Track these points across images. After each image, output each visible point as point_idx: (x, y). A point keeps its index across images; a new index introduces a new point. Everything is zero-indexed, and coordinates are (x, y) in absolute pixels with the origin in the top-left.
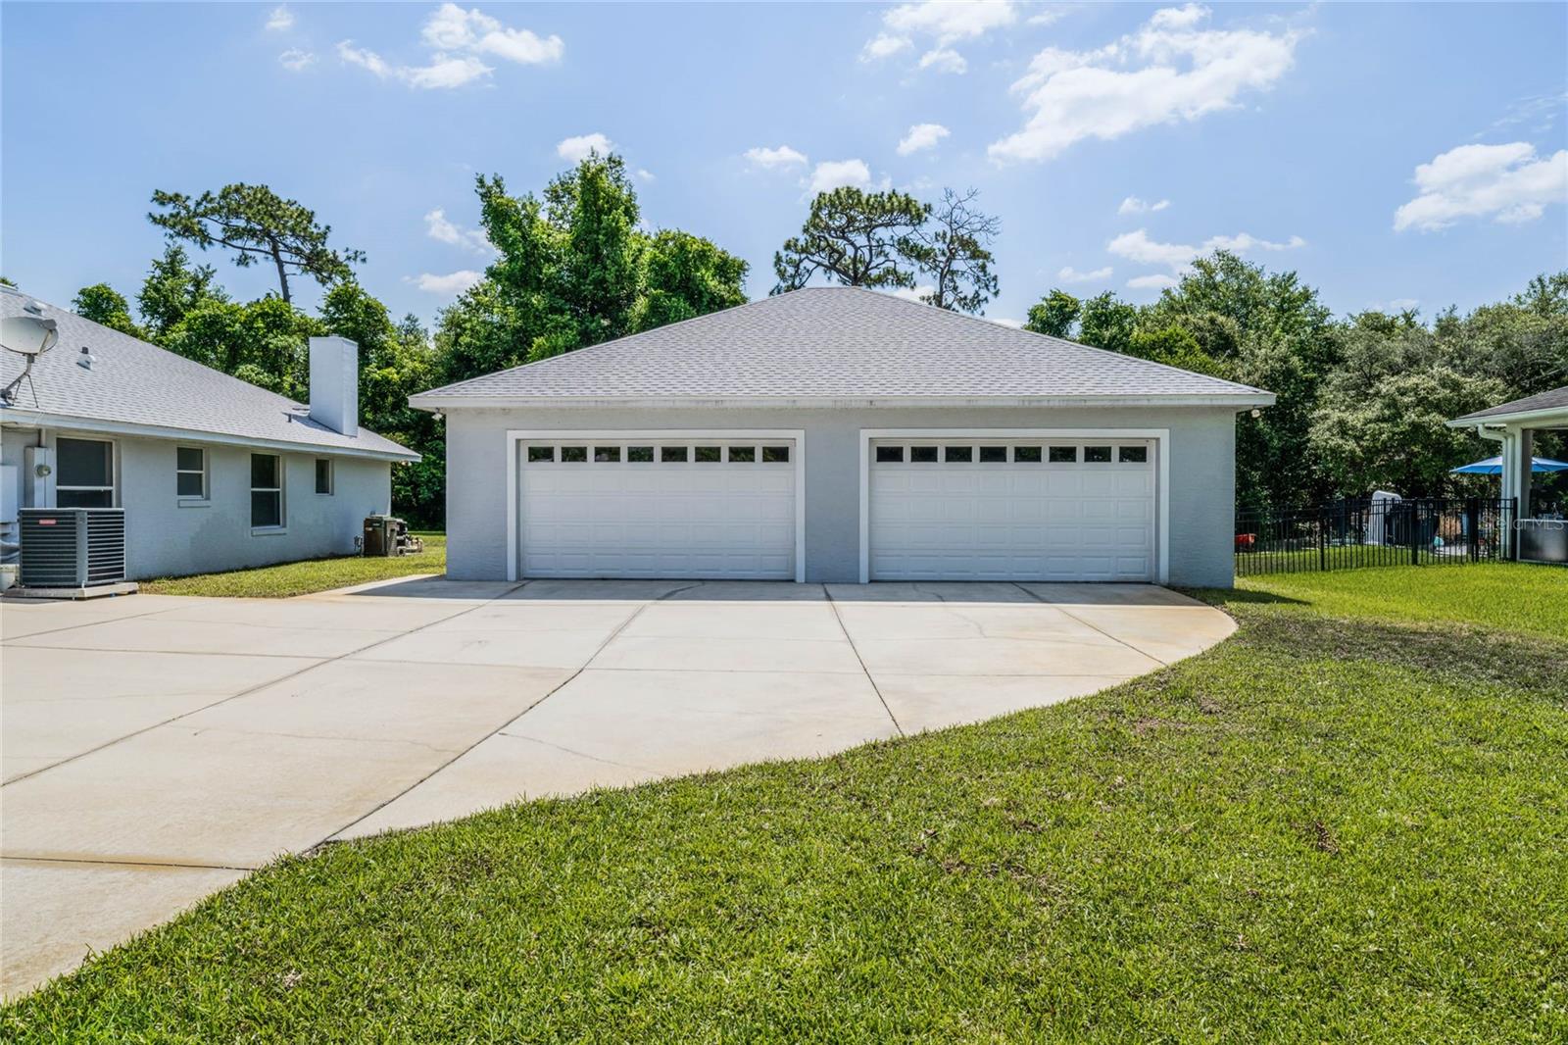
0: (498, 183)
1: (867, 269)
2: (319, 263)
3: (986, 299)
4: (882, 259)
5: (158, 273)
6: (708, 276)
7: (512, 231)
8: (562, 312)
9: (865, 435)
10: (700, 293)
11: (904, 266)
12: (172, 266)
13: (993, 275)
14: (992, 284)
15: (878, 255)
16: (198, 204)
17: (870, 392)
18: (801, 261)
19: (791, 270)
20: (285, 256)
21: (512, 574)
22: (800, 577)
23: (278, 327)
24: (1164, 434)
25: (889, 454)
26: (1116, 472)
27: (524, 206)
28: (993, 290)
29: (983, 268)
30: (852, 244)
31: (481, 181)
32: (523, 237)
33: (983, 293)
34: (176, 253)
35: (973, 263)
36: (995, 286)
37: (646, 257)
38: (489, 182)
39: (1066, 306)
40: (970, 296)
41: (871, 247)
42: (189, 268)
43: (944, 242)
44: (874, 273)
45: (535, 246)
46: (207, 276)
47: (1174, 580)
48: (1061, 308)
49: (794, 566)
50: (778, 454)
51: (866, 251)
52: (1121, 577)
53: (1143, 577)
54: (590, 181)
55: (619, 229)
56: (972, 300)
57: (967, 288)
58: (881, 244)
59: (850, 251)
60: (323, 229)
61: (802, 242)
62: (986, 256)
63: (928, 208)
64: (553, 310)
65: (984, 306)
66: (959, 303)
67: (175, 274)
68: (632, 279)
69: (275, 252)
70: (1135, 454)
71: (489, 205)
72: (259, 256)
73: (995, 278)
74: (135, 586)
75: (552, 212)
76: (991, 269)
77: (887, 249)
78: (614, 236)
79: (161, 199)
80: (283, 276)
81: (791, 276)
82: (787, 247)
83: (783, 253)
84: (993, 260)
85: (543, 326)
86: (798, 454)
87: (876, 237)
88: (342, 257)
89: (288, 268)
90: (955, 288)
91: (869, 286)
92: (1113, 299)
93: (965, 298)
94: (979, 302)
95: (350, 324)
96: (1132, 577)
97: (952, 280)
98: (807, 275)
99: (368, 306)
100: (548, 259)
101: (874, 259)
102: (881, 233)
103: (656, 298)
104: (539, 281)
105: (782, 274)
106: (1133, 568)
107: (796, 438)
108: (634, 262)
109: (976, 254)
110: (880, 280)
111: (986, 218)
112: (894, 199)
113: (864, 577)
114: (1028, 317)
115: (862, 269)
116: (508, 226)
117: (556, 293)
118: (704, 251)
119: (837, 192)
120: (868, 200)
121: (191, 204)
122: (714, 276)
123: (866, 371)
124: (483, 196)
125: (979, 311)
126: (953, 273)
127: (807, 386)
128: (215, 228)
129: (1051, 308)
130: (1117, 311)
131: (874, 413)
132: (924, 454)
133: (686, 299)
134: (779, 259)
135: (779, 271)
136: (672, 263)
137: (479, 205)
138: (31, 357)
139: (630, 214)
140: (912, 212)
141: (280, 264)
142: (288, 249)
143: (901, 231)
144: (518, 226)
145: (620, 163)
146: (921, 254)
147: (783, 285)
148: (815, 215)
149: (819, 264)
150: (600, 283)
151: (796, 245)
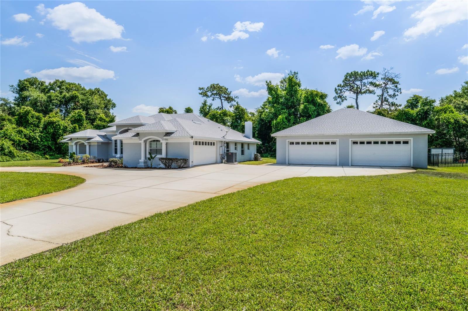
0: (270, 82)
1: (361, 90)
2: (229, 99)
3: (397, 95)
4: (365, 87)
5: (203, 105)
6: (318, 99)
7: (273, 92)
8: (284, 109)
9: (350, 140)
10: (316, 103)
11: (372, 88)
12: (205, 104)
13: (399, 88)
14: (399, 90)
15: (364, 86)
16: (207, 89)
17: (351, 132)
18: (342, 89)
19: (339, 92)
20: (222, 98)
21: (287, 163)
22: (338, 164)
23: (225, 115)
24: (412, 139)
25: (355, 143)
26: (402, 146)
27: (276, 87)
28: (399, 92)
29: (396, 87)
30: (356, 85)
31: (267, 82)
32: (276, 93)
33: (396, 93)
34: (206, 101)
35: (393, 85)
36: (400, 91)
37: (303, 96)
38: (268, 82)
39: (418, 99)
40: (392, 94)
41: (362, 85)
42: (208, 104)
43: (384, 80)
44: (363, 91)
45: (278, 95)
46: (211, 105)
47: (414, 166)
48: (416, 99)
49: (337, 162)
50: (334, 143)
51: (360, 86)
52: (403, 166)
53: (408, 166)
54: (290, 80)
55: (297, 90)
56: (393, 95)
57: (391, 92)
58: (365, 84)
59: (356, 86)
60: (230, 92)
61: (342, 85)
62: (397, 83)
63: (378, 74)
64: (282, 109)
65: (397, 97)
66: (389, 96)
67: (206, 105)
68: (300, 101)
69: (220, 98)
70: (406, 143)
71: (268, 87)
72: (216, 98)
73: (400, 89)
74: (237, 163)
75: (281, 85)
76: (399, 86)
77: (366, 85)
78: (296, 91)
79: (200, 89)
80: (222, 102)
81: (339, 93)
82: (338, 86)
83: (337, 88)
84: (400, 84)
85: (280, 112)
86: (338, 143)
87: (363, 82)
88: (233, 98)
89: (223, 101)
90: (388, 92)
91: (362, 94)
92: (429, 98)
93: (391, 95)
94: (395, 96)
95: (238, 114)
96: (406, 166)
97: (387, 90)
98: (344, 93)
99: (242, 109)
100: (281, 97)
101: (363, 87)
102: (365, 81)
103: (306, 105)
104: (279, 103)
105: (337, 93)
106: (406, 164)
107: (337, 140)
108: (300, 97)
109: (394, 82)
110: (365, 92)
111: (396, 74)
112: (368, 73)
113: (350, 165)
114: (406, 102)
115: (359, 90)
116: (273, 91)
117: (283, 105)
118: (317, 94)
119: (352, 73)
120: (360, 74)
121: (205, 89)
122: (319, 99)
123: (351, 128)
124: (267, 85)
125: (395, 98)
126: (387, 88)
127: (339, 131)
128: (209, 94)
129: (413, 100)
130: (430, 102)
131: (352, 136)
132: (362, 143)
133: (313, 105)
134: (336, 89)
135: (336, 92)
136: (309, 97)
137: (266, 87)
138: (227, 132)
139: (299, 86)
140: (374, 75)
141: (221, 100)
142: (223, 97)
143: (370, 80)
144: (274, 91)
145: (297, 73)
146: (376, 86)
147: (337, 95)
148: (346, 78)
149: (347, 90)
150: (293, 102)
151: (340, 86)
